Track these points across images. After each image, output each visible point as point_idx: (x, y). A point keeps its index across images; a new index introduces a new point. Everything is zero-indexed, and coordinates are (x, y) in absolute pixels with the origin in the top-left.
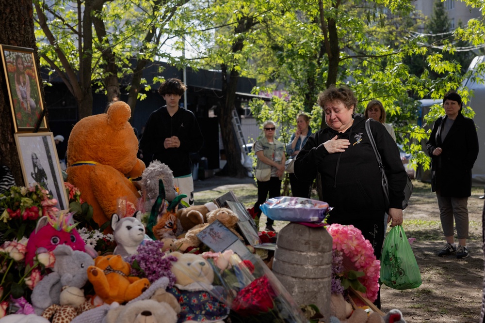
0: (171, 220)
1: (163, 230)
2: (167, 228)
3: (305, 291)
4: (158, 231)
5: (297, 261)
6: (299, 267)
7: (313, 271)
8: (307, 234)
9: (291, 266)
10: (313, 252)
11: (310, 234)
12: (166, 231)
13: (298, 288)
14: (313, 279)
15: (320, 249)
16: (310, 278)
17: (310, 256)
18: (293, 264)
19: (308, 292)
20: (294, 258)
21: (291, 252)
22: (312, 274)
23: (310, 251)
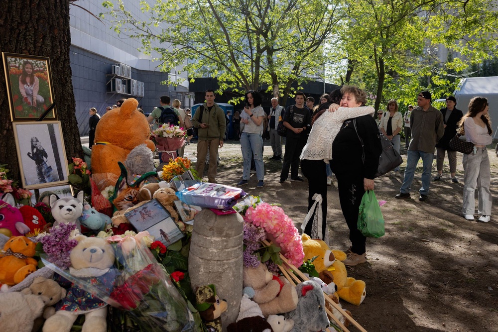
0: (131, 194)
1: (123, 202)
2: (127, 201)
3: (210, 272)
4: (118, 203)
5: (203, 245)
6: (205, 249)
7: (217, 254)
8: (213, 221)
9: (199, 248)
10: (217, 237)
11: (216, 220)
12: (125, 204)
13: (204, 268)
14: (218, 261)
15: (224, 234)
16: (214, 260)
17: (214, 240)
18: (200, 247)
19: (213, 272)
20: (200, 241)
21: (199, 235)
22: (217, 256)
23: (214, 237)
